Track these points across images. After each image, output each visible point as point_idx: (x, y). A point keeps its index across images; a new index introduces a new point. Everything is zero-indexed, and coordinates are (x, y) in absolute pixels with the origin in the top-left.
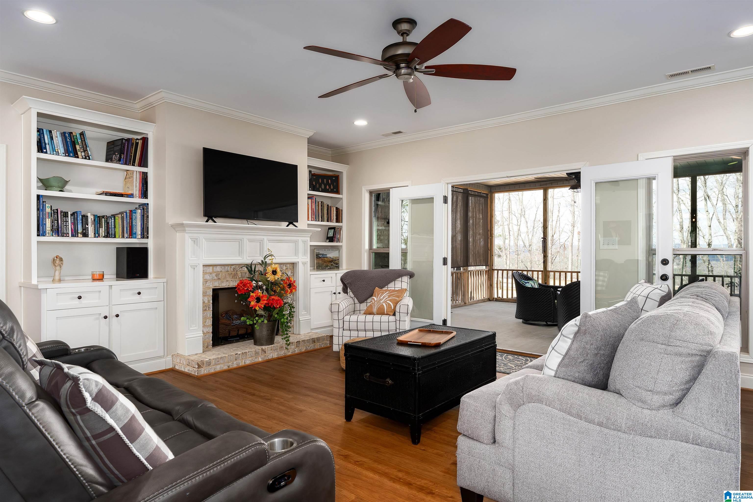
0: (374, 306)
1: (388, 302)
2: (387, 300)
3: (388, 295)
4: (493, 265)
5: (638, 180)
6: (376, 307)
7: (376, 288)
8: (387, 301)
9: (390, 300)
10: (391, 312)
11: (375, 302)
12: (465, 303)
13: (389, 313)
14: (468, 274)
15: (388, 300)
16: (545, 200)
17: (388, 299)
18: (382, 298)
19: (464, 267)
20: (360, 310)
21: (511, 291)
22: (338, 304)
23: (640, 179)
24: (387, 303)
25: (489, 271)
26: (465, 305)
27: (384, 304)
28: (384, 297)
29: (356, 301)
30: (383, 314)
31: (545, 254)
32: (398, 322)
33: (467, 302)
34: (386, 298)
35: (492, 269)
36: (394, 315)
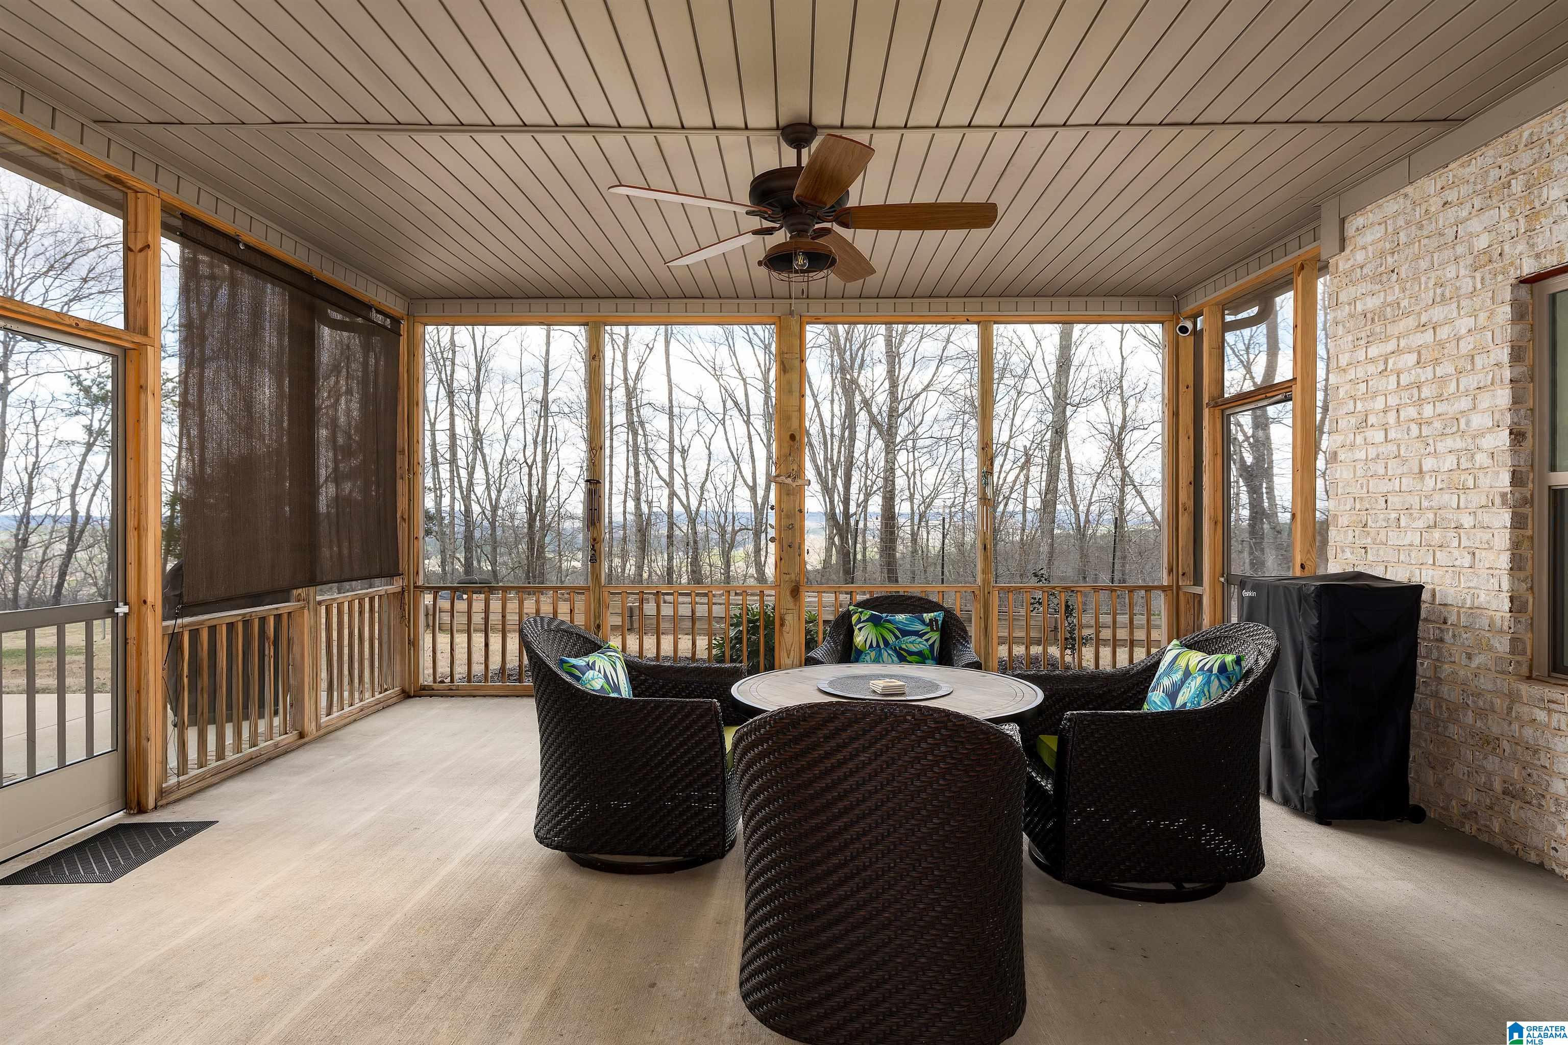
4: (417, 573)
12: (301, 735)
14: (316, 613)
16: (597, 358)
19: (297, 588)
21: (474, 649)
25: (406, 594)
26: (303, 741)
31: (595, 532)
33: (310, 727)
35: (415, 587)
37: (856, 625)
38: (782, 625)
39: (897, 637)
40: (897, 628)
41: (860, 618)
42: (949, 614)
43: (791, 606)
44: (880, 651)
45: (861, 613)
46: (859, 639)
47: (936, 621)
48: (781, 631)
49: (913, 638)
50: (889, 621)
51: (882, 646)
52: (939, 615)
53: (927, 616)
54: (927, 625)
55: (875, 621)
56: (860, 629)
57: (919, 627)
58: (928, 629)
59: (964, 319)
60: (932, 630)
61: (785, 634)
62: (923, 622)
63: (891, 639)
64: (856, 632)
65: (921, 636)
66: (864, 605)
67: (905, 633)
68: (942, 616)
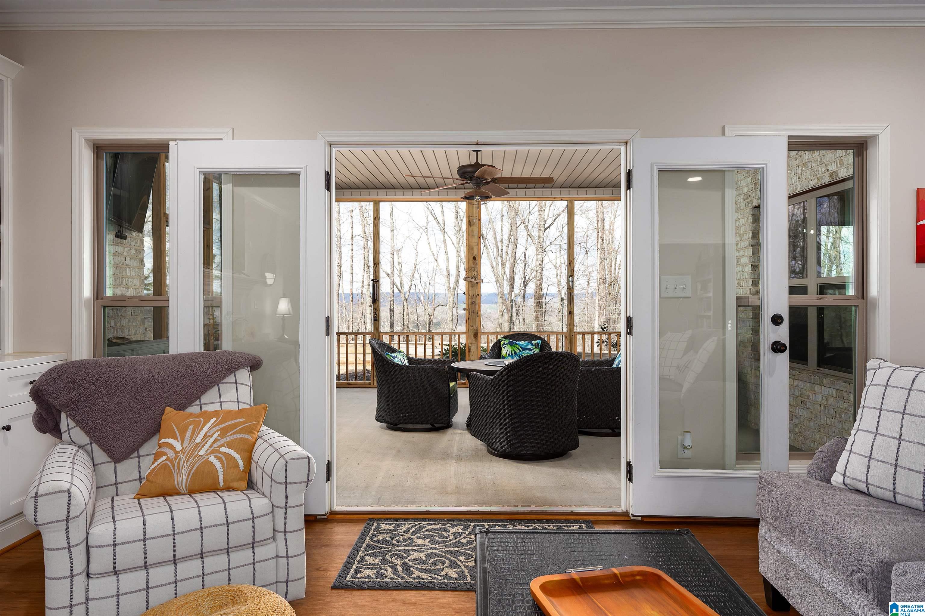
0: (178, 468)
1: (223, 449)
2: (218, 444)
3: (217, 428)
5: (726, 173)
6: (184, 472)
7: (168, 409)
8: (219, 447)
9: (230, 445)
10: (240, 480)
11: (176, 457)
13: (235, 484)
15: (223, 445)
17: (222, 442)
18: (198, 440)
20: (116, 484)
22: (64, 491)
23: (731, 170)
24: (222, 453)
27: (212, 459)
28: (206, 437)
29: (100, 455)
30: (213, 488)
32: (280, 513)
34: (216, 441)
36: (251, 485)
37: (503, 345)
38: (469, 352)
39: (520, 351)
40: (521, 347)
41: (504, 343)
42: (543, 340)
43: (474, 342)
44: (513, 357)
45: (505, 340)
46: (504, 352)
47: (538, 344)
48: (469, 355)
49: (528, 351)
50: (517, 344)
51: (514, 355)
52: (539, 342)
53: (534, 342)
54: (534, 346)
55: (511, 344)
56: (504, 348)
57: (530, 346)
58: (534, 347)
59: (560, 199)
60: (536, 348)
61: (471, 356)
62: (532, 344)
63: (518, 351)
64: (503, 349)
65: (531, 350)
66: (506, 337)
67: (524, 349)
68: (541, 342)
